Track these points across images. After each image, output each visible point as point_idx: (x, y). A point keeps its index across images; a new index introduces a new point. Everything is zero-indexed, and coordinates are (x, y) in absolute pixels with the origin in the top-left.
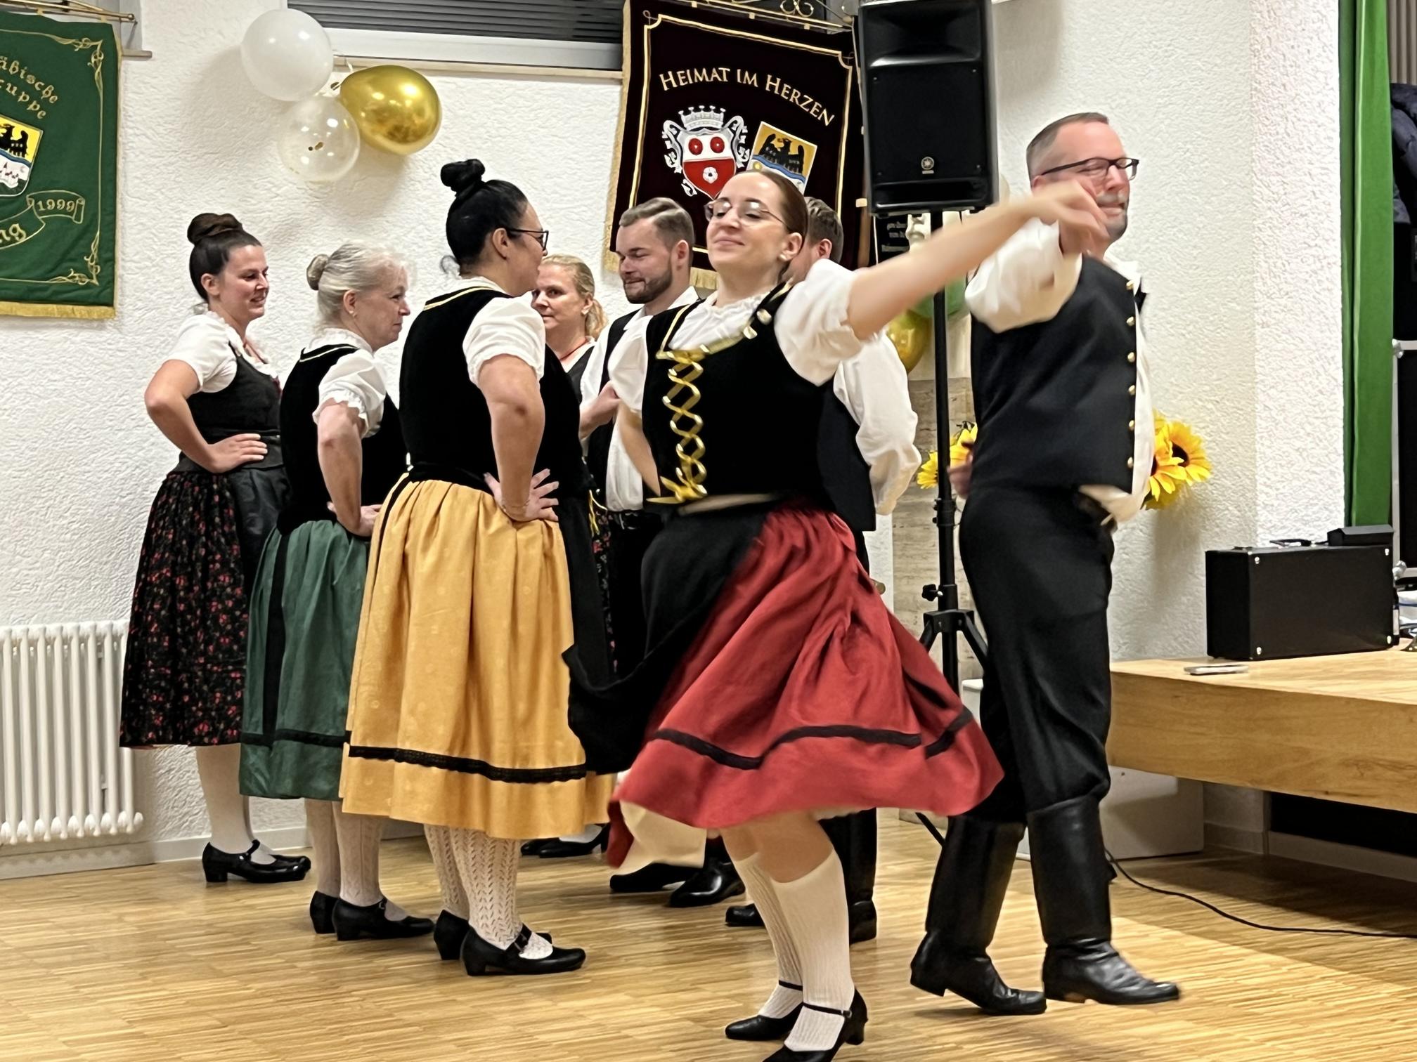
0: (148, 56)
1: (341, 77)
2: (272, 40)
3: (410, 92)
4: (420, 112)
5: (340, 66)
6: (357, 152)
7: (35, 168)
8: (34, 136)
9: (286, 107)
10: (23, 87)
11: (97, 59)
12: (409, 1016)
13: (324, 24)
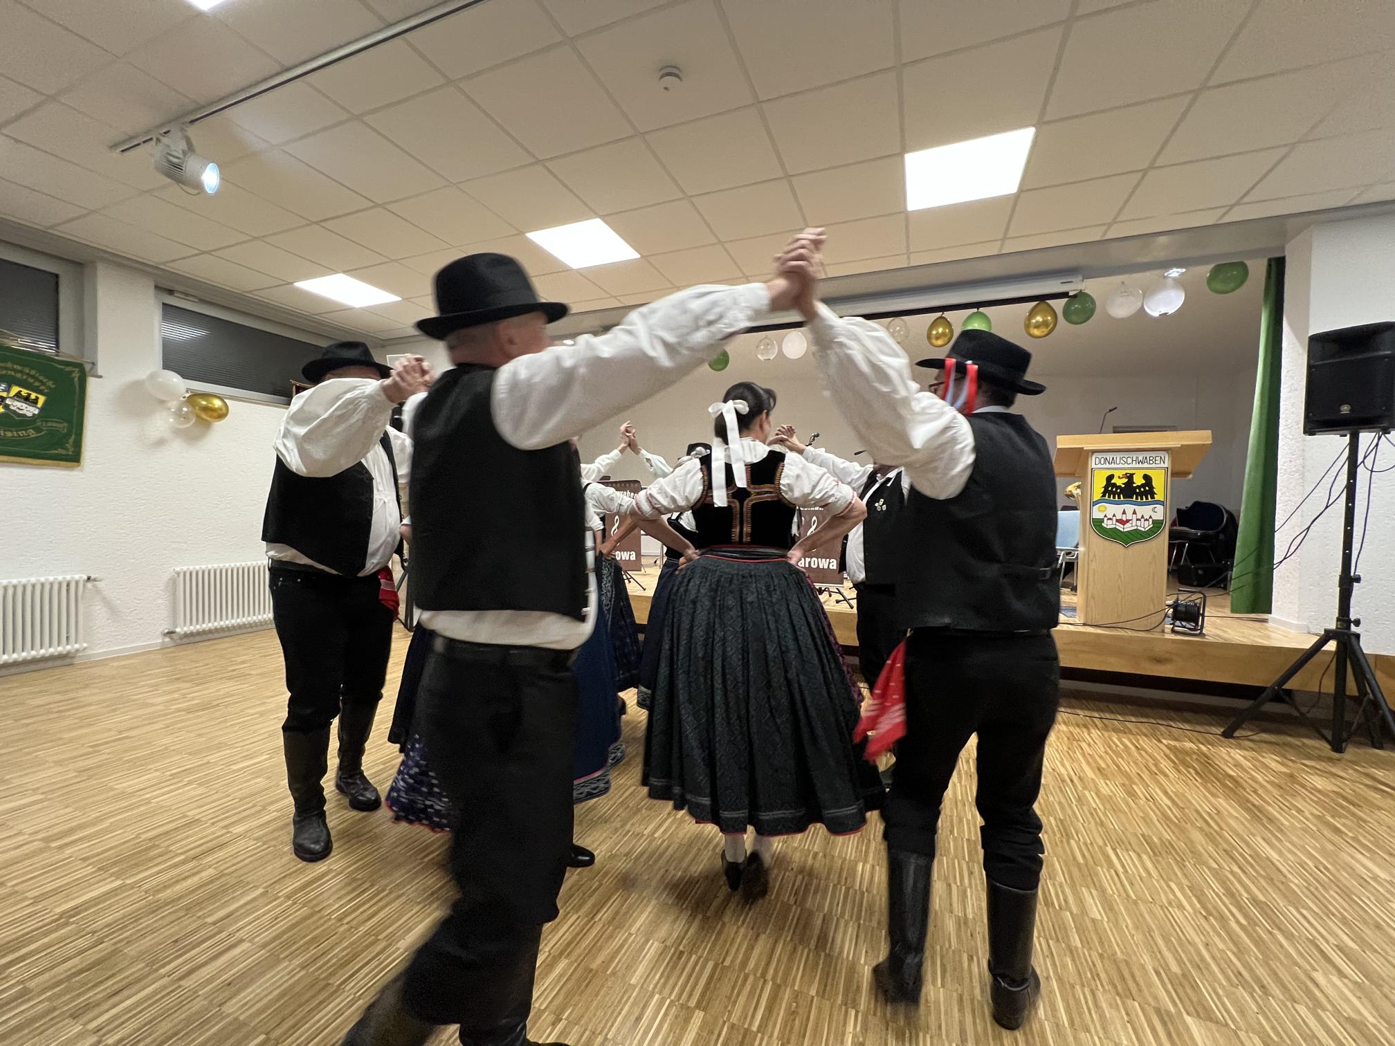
0: (101, 377)
1: (187, 395)
2: (160, 380)
3: (217, 403)
4: (221, 409)
5: (187, 392)
6: (194, 421)
7: (42, 409)
8: (42, 399)
9: (162, 402)
10: (37, 379)
11: (76, 375)
12: (252, 711)
13: (183, 378)
